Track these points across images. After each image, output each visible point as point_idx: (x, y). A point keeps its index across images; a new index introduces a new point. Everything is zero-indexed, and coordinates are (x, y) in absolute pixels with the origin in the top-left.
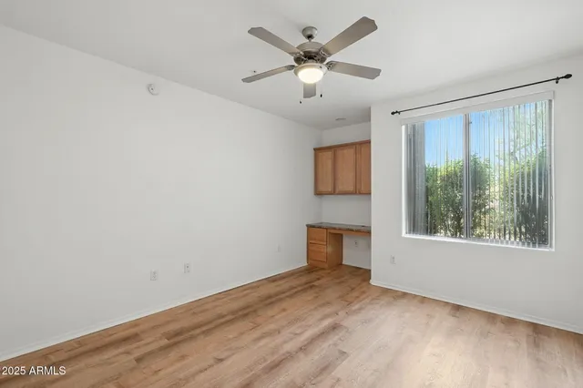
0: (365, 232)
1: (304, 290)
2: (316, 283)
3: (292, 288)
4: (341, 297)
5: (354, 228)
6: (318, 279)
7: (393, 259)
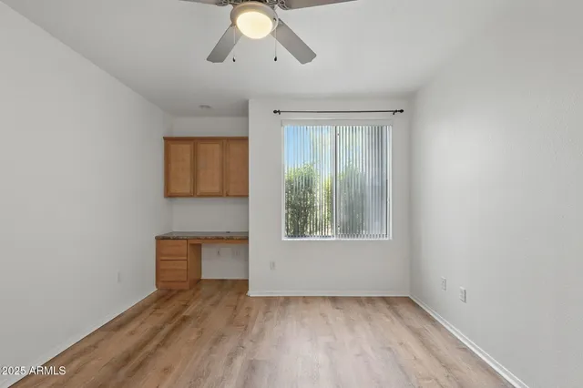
0: (241, 240)
1: (175, 329)
2: (186, 313)
3: (156, 330)
4: (231, 322)
5: (224, 236)
6: (186, 306)
7: (274, 264)
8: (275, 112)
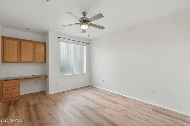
7: (57, 83)
8: (59, 37)
